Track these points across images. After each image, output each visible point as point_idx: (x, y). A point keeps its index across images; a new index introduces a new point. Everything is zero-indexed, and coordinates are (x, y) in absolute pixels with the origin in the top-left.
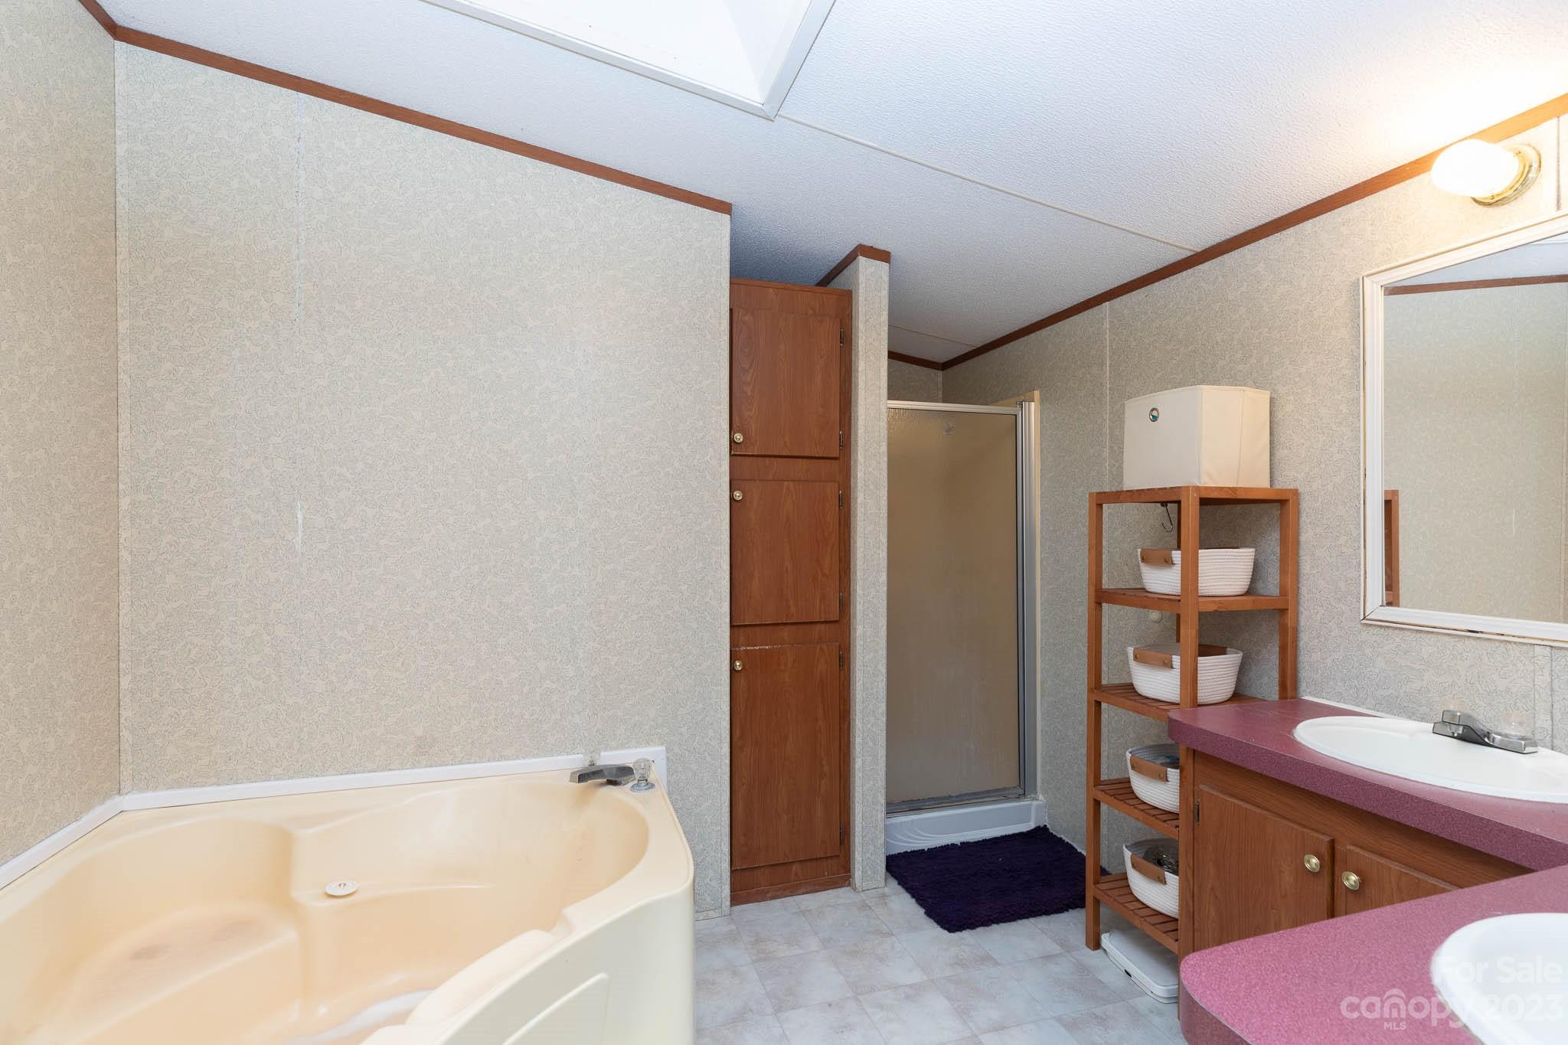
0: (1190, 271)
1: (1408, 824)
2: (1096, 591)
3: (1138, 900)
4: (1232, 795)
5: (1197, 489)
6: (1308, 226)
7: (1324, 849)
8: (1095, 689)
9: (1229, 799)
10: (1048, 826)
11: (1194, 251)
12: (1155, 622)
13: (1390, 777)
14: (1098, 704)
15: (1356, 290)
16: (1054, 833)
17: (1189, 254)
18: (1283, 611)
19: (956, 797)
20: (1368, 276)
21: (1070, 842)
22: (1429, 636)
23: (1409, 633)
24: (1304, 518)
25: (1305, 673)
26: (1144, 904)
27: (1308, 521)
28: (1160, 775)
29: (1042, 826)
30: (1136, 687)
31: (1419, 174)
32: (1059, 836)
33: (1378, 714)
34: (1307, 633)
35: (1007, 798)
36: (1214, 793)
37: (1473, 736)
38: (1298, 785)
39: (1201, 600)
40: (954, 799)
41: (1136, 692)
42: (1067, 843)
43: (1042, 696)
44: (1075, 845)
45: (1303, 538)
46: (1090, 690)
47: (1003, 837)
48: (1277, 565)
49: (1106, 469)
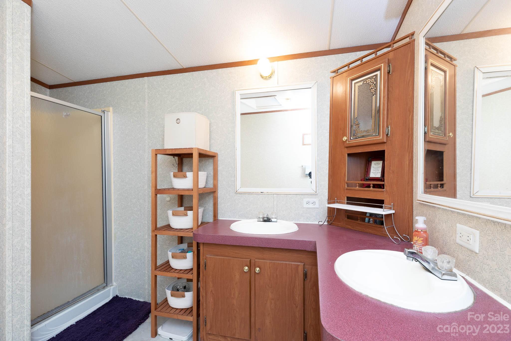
0: (181, 74)
1: (273, 247)
2: (155, 190)
3: (173, 308)
4: (217, 256)
5: (198, 149)
6: (220, 70)
7: (249, 264)
8: (155, 230)
9: (217, 257)
10: (118, 295)
11: (183, 67)
12: (167, 201)
13: (261, 235)
14: (156, 235)
15: (233, 94)
16: (122, 297)
17: (181, 68)
18: (214, 192)
19: (72, 300)
20: (237, 90)
21: (129, 297)
22: (252, 195)
23: (247, 195)
24: (219, 162)
25: (219, 211)
26: (176, 308)
27: (220, 163)
28: (184, 257)
29: (115, 296)
30: (171, 225)
31: (249, 65)
32: (124, 297)
33: (240, 220)
34: (220, 199)
35: (98, 290)
36: (212, 257)
37: (268, 220)
38: (242, 245)
39: (199, 189)
40: (71, 302)
41: (171, 228)
42: (128, 298)
43: (115, 240)
44: (132, 298)
45: (219, 169)
46: (153, 231)
47: (98, 309)
48: (212, 178)
49: (146, 143)
